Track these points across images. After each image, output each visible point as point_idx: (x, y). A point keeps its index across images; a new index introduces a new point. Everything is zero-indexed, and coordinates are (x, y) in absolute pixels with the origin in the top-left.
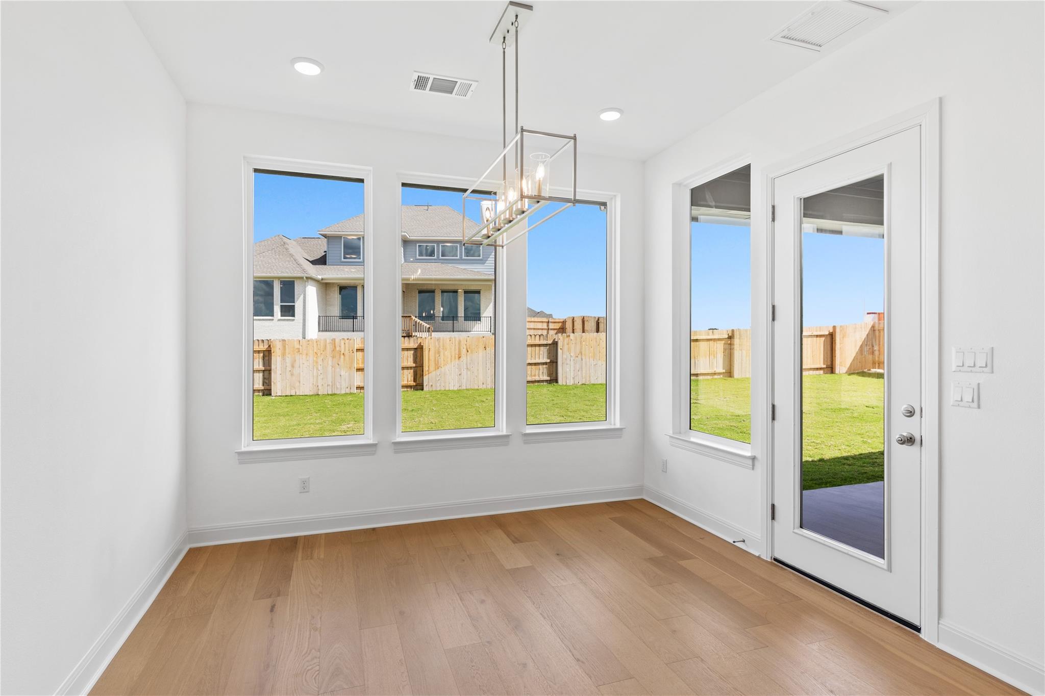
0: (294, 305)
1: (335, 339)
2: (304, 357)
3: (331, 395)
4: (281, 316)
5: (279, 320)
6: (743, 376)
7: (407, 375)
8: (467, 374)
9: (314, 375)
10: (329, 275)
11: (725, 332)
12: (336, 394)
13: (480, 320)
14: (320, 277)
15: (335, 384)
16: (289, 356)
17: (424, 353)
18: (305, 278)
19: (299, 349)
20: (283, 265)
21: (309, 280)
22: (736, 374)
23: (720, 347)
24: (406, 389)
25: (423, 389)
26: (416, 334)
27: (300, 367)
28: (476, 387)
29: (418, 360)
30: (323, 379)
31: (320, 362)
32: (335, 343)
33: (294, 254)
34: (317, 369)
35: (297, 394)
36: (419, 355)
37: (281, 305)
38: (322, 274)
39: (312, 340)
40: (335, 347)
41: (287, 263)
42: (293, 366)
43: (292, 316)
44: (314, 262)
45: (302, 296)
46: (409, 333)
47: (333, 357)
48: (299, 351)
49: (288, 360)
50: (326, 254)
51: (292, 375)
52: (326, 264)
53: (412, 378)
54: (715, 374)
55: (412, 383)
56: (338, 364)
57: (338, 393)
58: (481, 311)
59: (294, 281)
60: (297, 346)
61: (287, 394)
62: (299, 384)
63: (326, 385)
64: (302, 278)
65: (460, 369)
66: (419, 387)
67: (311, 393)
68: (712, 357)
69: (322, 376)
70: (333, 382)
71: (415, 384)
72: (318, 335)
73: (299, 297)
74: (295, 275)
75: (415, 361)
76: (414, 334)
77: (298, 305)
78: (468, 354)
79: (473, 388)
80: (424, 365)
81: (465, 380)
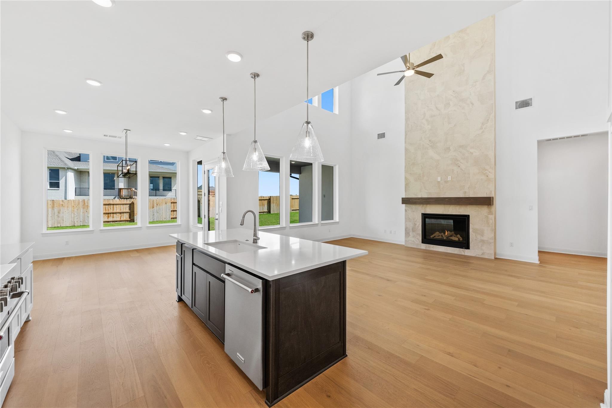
0: (59, 182)
1: (84, 200)
2: (66, 208)
3: (82, 226)
4: (50, 187)
5: (49, 190)
6: (274, 213)
7: (126, 216)
8: (157, 214)
9: (72, 216)
10: (82, 167)
11: (268, 197)
12: (85, 225)
13: (171, 191)
14: (76, 168)
15: (84, 221)
16: (57, 208)
17: (135, 206)
18: (66, 168)
19: (63, 204)
20: (51, 161)
21: (69, 170)
22: (272, 212)
23: (266, 202)
24: (125, 222)
25: (134, 222)
26: (135, 197)
27: (63, 213)
28: (162, 220)
29: (132, 209)
30: (77, 218)
31: (76, 210)
32: (84, 202)
33: (59, 155)
34: (74, 214)
35: (62, 226)
36: (132, 207)
37: (50, 182)
38: (78, 167)
39: (71, 200)
40: (85, 203)
41: (54, 160)
42: (59, 213)
43: (57, 188)
44: (72, 160)
45: (64, 177)
46: (131, 197)
47: (84, 208)
48: (63, 206)
49: (56, 210)
50: (80, 156)
51: (58, 217)
52: (80, 161)
53: (129, 217)
54: (264, 212)
55: (129, 219)
56: (87, 211)
57: (86, 225)
58: (172, 187)
59: (59, 169)
60: (62, 203)
61: (55, 226)
62: (63, 221)
63: (80, 221)
64: (64, 168)
65: (153, 213)
66: (132, 221)
67: (70, 225)
68: (263, 206)
69: (77, 217)
70: (84, 220)
71: (130, 219)
72: (75, 198)
73: (62, 178)
74: (59, 166)
75: (130, 209)
76: (133, 197)
77: (62, 182)
78: (157, 206)
79: (159, 220)
80: (135, 211)
81: (156, 217)
